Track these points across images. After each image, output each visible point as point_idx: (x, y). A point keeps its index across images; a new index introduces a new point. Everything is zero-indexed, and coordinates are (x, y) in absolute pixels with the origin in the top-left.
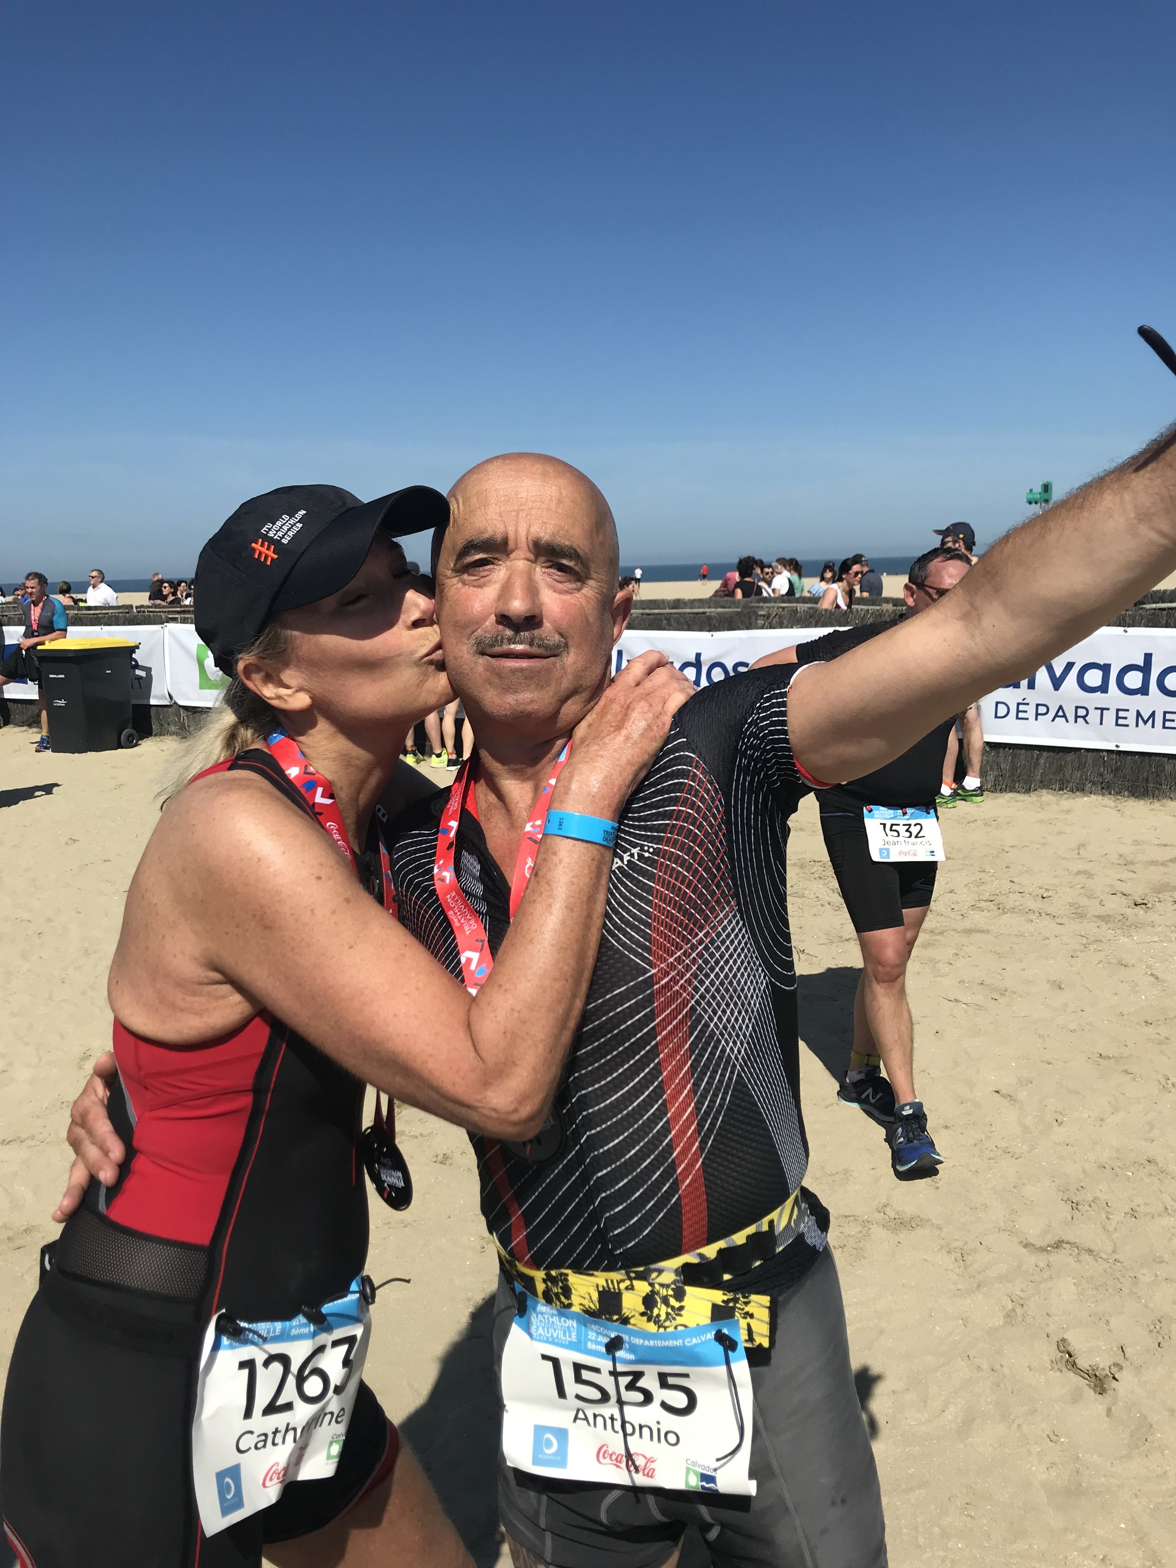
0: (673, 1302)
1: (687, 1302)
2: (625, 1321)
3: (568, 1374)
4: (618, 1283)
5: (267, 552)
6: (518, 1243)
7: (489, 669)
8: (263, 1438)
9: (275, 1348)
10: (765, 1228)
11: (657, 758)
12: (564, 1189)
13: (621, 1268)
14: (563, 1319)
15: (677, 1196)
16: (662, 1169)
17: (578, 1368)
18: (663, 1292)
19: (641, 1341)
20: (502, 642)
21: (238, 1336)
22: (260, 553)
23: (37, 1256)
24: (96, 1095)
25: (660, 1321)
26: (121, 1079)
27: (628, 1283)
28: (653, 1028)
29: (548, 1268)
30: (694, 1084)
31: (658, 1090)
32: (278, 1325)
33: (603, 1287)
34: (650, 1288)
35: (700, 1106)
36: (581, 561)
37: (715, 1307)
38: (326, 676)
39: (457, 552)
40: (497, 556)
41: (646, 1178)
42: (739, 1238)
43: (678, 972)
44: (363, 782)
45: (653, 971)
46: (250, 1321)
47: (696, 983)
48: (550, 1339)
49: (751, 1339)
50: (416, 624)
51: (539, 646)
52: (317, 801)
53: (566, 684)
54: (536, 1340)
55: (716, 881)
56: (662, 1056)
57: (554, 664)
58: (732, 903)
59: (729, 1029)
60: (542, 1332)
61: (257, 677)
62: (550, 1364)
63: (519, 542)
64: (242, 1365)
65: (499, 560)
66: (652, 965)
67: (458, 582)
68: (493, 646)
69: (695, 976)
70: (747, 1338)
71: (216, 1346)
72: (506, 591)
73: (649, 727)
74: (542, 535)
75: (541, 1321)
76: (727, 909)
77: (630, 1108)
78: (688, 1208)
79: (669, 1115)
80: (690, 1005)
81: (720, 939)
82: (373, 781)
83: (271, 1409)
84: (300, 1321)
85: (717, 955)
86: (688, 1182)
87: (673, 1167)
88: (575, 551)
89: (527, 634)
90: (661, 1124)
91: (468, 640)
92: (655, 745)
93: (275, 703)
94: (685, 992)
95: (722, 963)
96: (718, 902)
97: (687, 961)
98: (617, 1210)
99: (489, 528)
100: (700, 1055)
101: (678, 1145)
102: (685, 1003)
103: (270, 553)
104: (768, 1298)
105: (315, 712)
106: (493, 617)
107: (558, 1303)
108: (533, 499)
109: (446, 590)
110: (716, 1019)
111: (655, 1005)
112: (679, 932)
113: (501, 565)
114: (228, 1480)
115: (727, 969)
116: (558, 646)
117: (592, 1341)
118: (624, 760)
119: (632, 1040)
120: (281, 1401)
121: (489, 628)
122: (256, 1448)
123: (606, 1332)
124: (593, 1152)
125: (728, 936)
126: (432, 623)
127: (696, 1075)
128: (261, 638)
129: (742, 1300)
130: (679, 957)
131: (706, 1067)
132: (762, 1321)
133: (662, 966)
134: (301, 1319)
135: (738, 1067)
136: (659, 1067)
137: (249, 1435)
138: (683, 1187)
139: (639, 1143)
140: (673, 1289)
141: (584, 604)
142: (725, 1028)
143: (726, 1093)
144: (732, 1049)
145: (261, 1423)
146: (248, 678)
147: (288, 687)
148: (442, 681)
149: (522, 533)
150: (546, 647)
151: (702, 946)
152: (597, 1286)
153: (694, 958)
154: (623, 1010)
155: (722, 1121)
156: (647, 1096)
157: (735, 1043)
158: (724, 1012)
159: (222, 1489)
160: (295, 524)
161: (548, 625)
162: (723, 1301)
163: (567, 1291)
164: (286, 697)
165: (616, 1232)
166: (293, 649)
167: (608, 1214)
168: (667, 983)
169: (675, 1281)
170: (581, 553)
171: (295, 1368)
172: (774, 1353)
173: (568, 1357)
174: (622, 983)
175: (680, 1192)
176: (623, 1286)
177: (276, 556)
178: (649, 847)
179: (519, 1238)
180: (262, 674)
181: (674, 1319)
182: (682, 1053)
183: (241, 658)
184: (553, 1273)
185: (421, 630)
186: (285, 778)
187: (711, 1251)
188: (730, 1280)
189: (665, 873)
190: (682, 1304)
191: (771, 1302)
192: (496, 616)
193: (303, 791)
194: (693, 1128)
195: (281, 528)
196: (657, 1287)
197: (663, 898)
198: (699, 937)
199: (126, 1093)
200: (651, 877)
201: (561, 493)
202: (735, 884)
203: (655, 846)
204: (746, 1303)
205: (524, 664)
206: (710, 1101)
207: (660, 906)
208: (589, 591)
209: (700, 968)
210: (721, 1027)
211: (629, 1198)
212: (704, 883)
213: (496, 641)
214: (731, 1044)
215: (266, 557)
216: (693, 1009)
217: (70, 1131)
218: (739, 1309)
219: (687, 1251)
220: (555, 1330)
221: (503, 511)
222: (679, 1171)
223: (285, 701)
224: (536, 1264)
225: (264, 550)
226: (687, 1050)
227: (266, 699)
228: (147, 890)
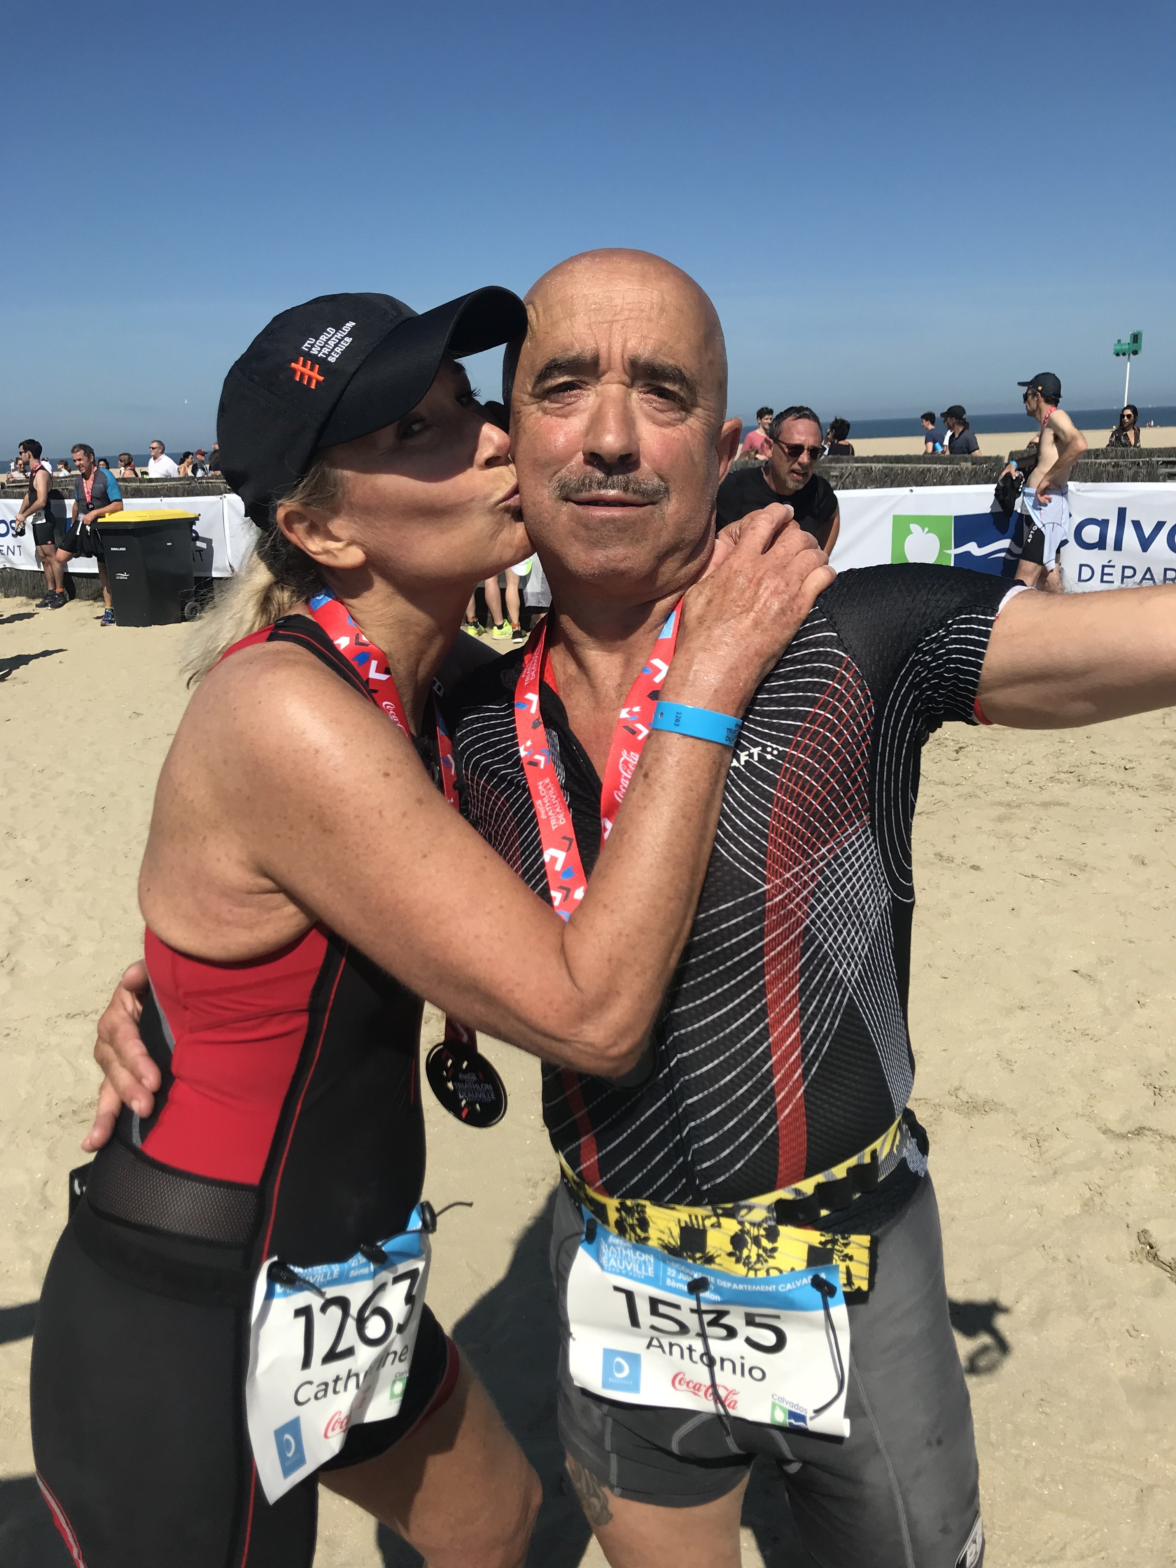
0: (765, 1242)
1: (780, 1243)
2: (710, 1260)
3: (643, 1308)
4: (703, 1219)
5: (310, 373)
6: (588, 1167)
7: (574, 517)
8: (323, 1387)
9: (332, 1292)
10: (867, 1160)
11: (789, 648)
12: (647, 1114)
13: (707, 1204)
14: (638, 1253)
15: (774, 1127)
16: (759, 1097)
17: (654, 1303)
18: (754, 1232)
19: (729, 1285)
20: (590, 486)
21: (294, 1283)
22: (302, 375)
23: (67, 1179)
24: (125, 1009)
25: (750, 1263)
26: (155, 997)
27: (714, 1220)
28: (762, 947)
29: (624, 1196)
30: (800, 1009)
31: (760, 1013)
32: (336, 1268)
33: (686, 1222)
34: (739, 1227)
35: (805, 1031)
36: (687, 384)
37: (812, 1249)
38: (384, 527)
39: (537, 373)
40: (585, 379)
41: (741, 1106)
42: (839, 1172)
43: (795, 889)
44: (422, 653)
45: (766, 887)
46: (304, 1266)
47: (813, 901)
48: (624, 1272)
49: (849, 1283)
50: (490, 463)
51: (635, 492)
52: (370, 676)
53: (666, 537)
54: (607, 1271)
55: (849, 794)
56: (767, 977)
57: (652, 513)
58: (865, 818)
59: (844, 950)
60: (614, 1264)
61: (300, 528)
62: (623, 1296)
63: (612, 361)
64: (298, 1313)
65: (587, 384)
66: (765, 880)
67: (538, 411)
68: (579, 491)
69: (813, 893)
70: (845, 1282)
71: (270, 1295)
72: (596, 423)
73: (783, 611)
74: (640, 352)
75: (613, 1253)
76: (858, 824)
77: (728, 1031)
78: (786, 1140)
79: (770, 1040)
80: (804, 925)
81: (845, 856)
82: (433, 651)
83: (332, 1356)
84: (359, 1261)
85: (840, 872)
86: (787, 1111)
87: (772, 1095)
88: (680, 371)
89: (621, 477)
90: (761, 1049)
91: (550, 482)
92: (789, 633)
93: (322, 558)
94: (800, 910)
95: (844, 880)
96: (848, 817)
97: (806, 878)
98: (707, 1141)
99: (577, 345)
100: (811, 978)
101: (778, 1072)
102: (798, 923)
103: (315, 374)
104: (868, 1238)
105: (370, 570)
106: (580, 456)
107: (633, 1235)
108: (630, 306)
109: (523, 419)
110: (830, 940)
111: (766, 923)
112: (800, 846)
113: (589, 389)
114: (287, 1436)
115: (848, 887)
116: (656, 492)
117: (671, 1278)
118: (752, 650)
119: (736, 959)
120: (341, 1348)
121: (575, 468)
122: (316, 1398)
123: (687, 1271)
124: (683, 1076)
125: (855, 852)
126: (507, 463)
127: (803, 999)
128: (305, 481)
129: (841, 1241)
130: (797, 872)
131: (816, 990)
132: (861, 1263)
133: (777, 881)
134: (358, 1259)
135: (850, 989)
136: (763, 989)
137: (307, 1386)
138: (782, 1117)
139: (735, 1069)
140: (765, 1229)
141: (689, 437)
142: (840, 949)
143: (835, 1017)
144: (845, 972)
145: (320, 1372)
146: (291, 530)
147: (337, 539)
148: (519, 529)
149: (617, 350)
150: (643, 493)
151: (824, 862)
152: (679, 1221)
153: (813, 874)
154: (729, 927)
155: (828, 1047)
156: (748, 1019)
157: (849, 965)
158: (840, 932)
159: (282, 1447)
160: (343, 338)
161: (646, 465)
162: (821, 1243)
163: (644, 1224)
164: (335, 552)
165: (705, 1165)
166: (344, 494)
167: (696, 1146)
168: (782, 900)
169: (766, 1218)
170: (687, 374)
171: (354, 1311)
172: (871, 1296)
173: (643, 1291)
174: (729, 898)
175: (778, 1123)
176: (708, 1223)
177: (321, 378)
178: (773, 749)
179: (590, 1162)
180: (306, 524)
181: (766, 1261)
182: (791, 975)
183: (281, 505)
184: (629, 1203)
185: (495, 470)
186: (333, 649)
187: (808, 1186)
188: (828, 1215)
189: (790, 780)
190: (775, 1245)
191: (871, 1242)
192: (584, 454)
193: (354, 664)
194: (796, 1054)
195: (326, 343)
196: (747, 1226)
197: (785, 808)
198: (821, 853)
199: (162, 1013)
200: (772, 782)
201: (663, 299)
202: (872, 799)
203: (781, 749)
204: (846, 1245)
205: (616, 512)
206: (817, 1026)
207: (780, 815)
208: (695, 422)
209: (819, 886)
210: (835, 947)
211: (722, 1127)
212: (835, 795)
213: (583, 484)
214: (845, 966)
215: (310, 379)
216: (807, 928)
217: (97, 1048)
218: (838, 1251)
219: (781, 1187)
220: (629, 1263)
221: (594, 323)
222: (778, 1099)
223: (335, 556)
224: (609, 1190)
225: (306, 371)
226: (796, 973)
227: (311, 554)
228: (180, 784)
